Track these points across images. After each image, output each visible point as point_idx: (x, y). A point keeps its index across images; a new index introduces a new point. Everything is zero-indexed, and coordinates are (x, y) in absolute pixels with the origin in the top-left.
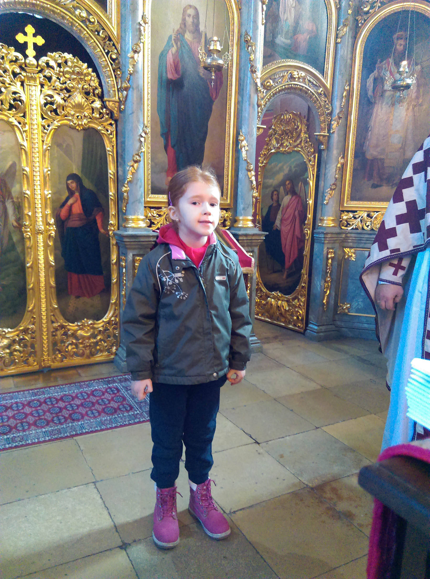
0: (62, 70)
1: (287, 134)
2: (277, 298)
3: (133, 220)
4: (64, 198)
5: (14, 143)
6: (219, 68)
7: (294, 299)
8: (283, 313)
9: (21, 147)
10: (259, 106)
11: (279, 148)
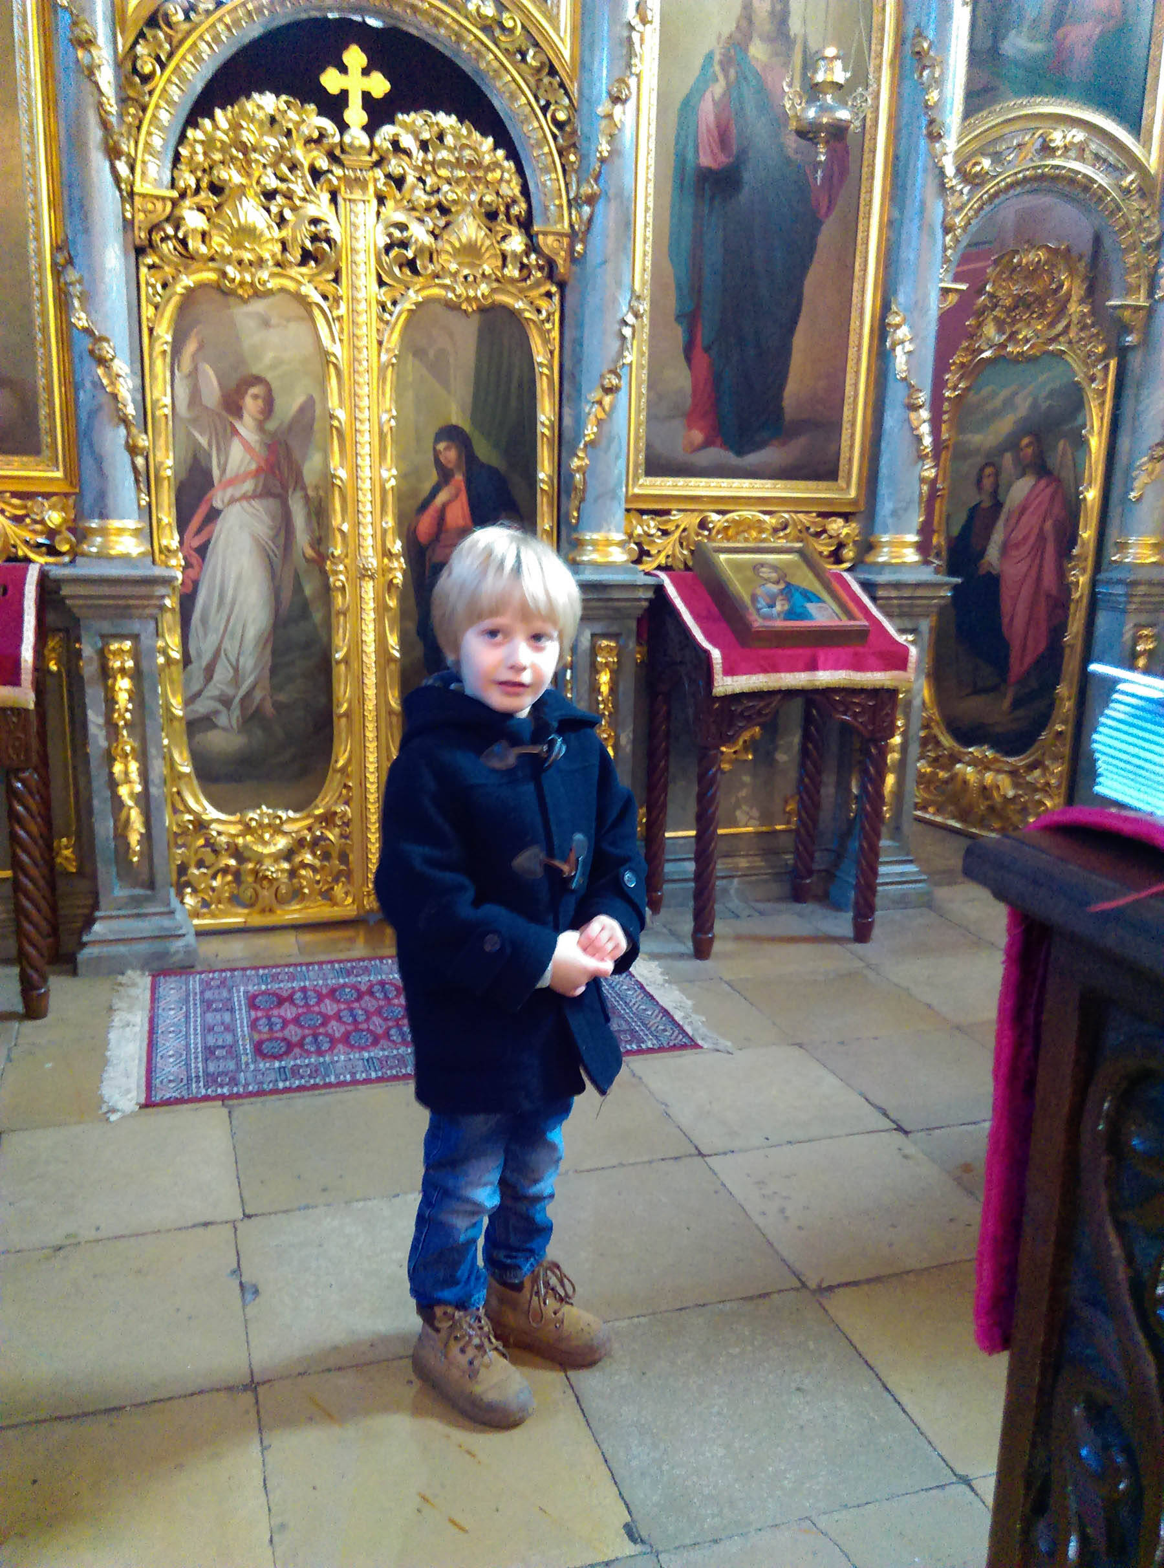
0: (430, 157)
1: (1028, 307)
2: (983, 765)
3: (594, 543)
4: (427, 487)
5: (309, 349)
6: (838, 132)
7: (1032, 767)
8: (999, 806)
9: (325, 356)
10: (947, 230)
11: (1003, 346)
